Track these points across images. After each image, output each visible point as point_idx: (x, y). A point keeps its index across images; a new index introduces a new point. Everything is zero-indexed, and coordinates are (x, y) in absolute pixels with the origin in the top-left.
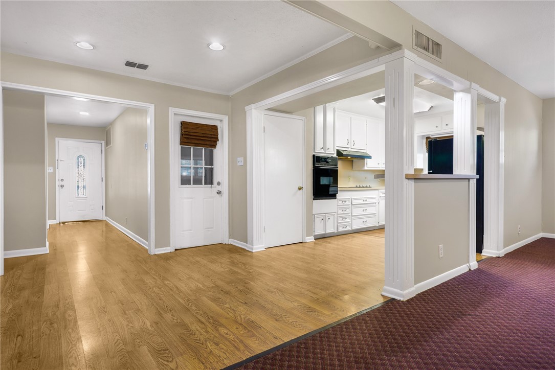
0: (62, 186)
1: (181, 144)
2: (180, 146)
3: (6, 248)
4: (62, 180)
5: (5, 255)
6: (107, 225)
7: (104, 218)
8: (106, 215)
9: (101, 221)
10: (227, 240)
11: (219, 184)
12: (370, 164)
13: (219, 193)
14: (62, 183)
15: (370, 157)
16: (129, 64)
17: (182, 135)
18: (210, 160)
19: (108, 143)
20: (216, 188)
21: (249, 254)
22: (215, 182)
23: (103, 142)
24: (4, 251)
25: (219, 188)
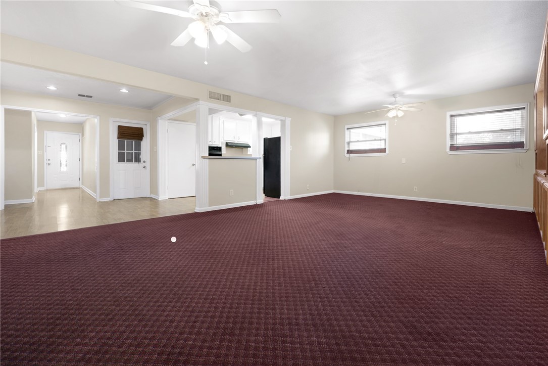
0: (49, 164)
1: (118, 139)
2: (118, 140)
3: (6, 199)
4: (49, 160)
5: (5, 202)
6: (83, 191)
7: (81, 186)
8: (82, 184)
9: (78, 188)
10: (148, 195)
11: (144, 162)
12: (250, 151)
13: (144, 167)
14: (49, 162)
15: (250, 147)
16: (80, 95)
17: (119, 133)
18: (138, 148)
19: (83, 135)
20: (142, 164)
21: (155, 201)
22: (142, 161)
23: (81, 134)
24: (5, 200)
25: (144, 164)
